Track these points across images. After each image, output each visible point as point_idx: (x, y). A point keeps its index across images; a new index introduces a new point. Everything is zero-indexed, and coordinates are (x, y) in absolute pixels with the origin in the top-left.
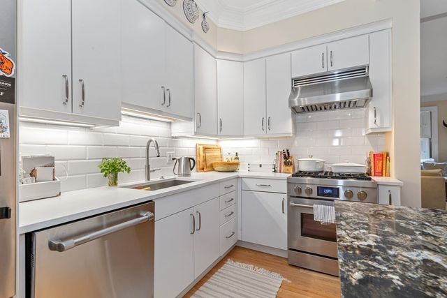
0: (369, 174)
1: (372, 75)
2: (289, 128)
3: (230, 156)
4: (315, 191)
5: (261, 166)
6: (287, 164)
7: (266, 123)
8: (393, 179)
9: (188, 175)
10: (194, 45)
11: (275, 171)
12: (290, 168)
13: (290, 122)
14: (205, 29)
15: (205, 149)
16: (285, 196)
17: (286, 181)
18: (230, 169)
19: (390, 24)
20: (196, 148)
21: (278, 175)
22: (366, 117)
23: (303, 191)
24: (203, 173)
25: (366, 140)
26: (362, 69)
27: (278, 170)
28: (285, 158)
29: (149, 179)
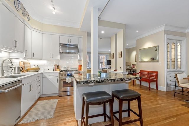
0: (78, 70)
1: (79, 47)
2: (59, 57)
3: (35, 66)
4: (66, 75)
5: (48, 69)
6: (58, 68)
7: (51, 55)
8: (82, 71)
9: (20, 74)
10: (24, 25)
11: (54, 71)
12: (59, 70)
13: (59, 56)
14: (29, 19)
15: (24, 63)
16: (58, 78)
17: (58, 73)
18: (37, 71)
19: (82, 37)
20: (20, 63)
21: (55, 72)
22: (78, 57)
23: (63, 75)
24: (24, 73)
25: (78, 62)
26: (77, 45)
27: (55, 70)
28: (57, 66)
29: (3, 75)
